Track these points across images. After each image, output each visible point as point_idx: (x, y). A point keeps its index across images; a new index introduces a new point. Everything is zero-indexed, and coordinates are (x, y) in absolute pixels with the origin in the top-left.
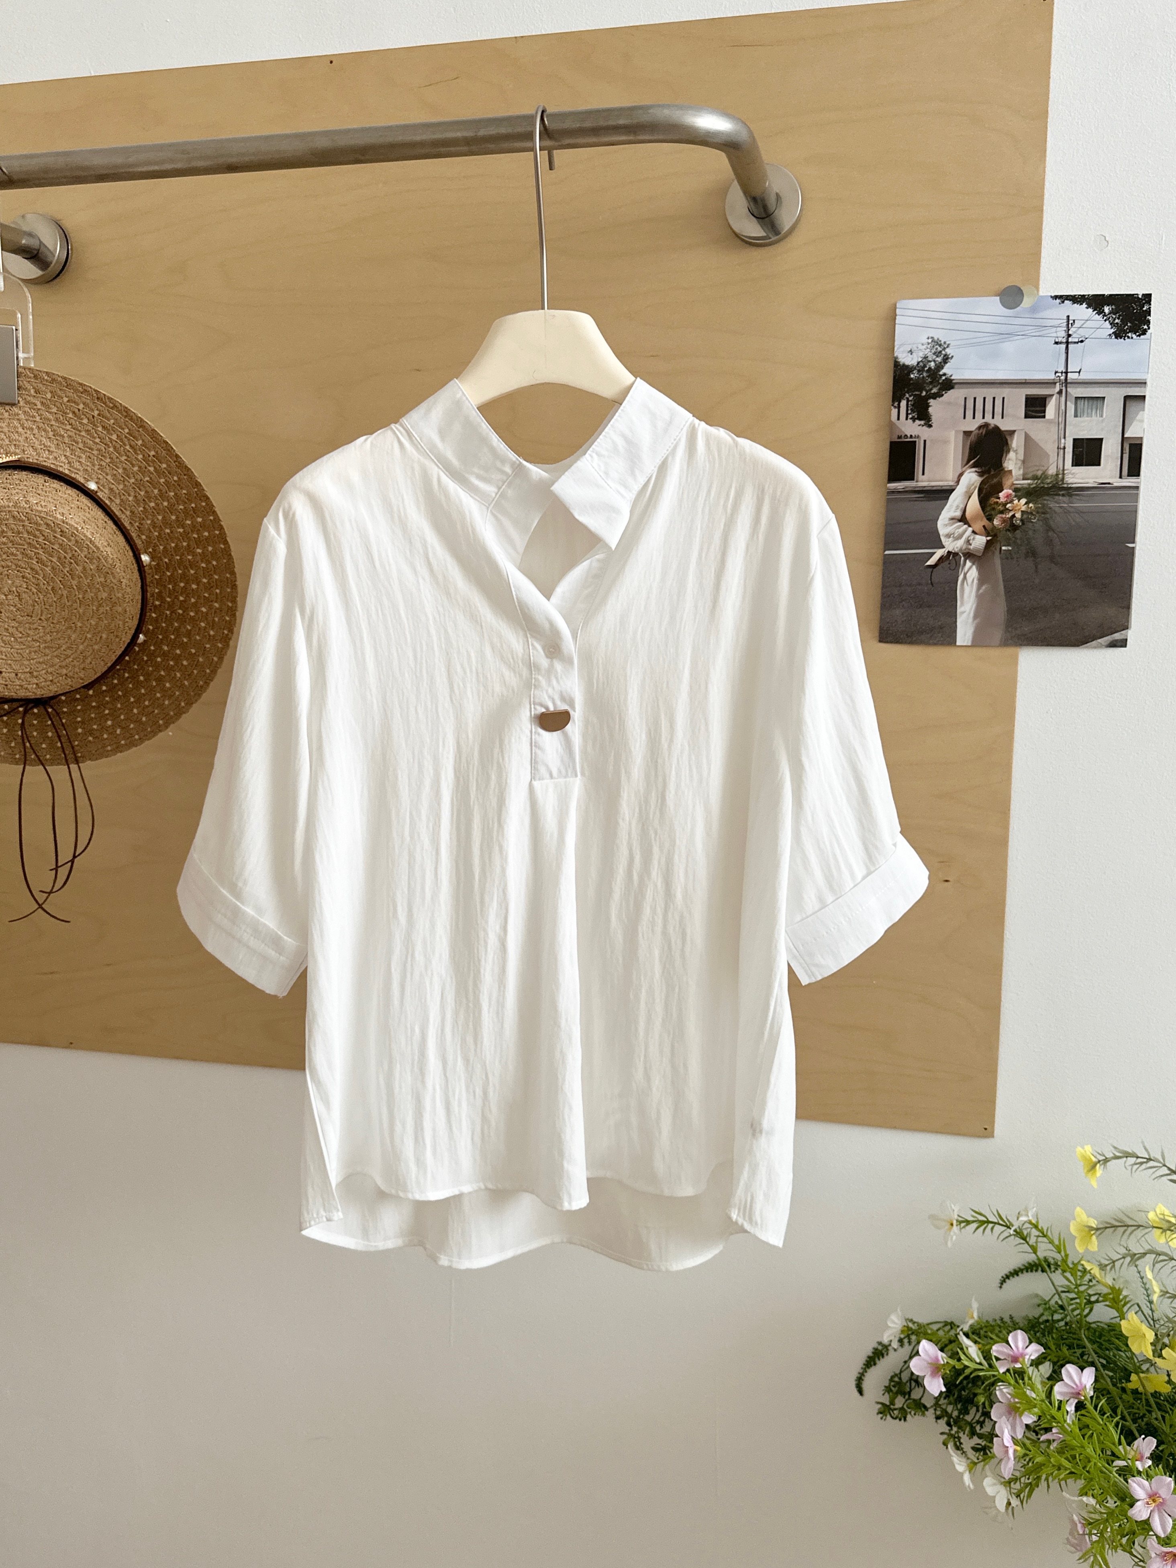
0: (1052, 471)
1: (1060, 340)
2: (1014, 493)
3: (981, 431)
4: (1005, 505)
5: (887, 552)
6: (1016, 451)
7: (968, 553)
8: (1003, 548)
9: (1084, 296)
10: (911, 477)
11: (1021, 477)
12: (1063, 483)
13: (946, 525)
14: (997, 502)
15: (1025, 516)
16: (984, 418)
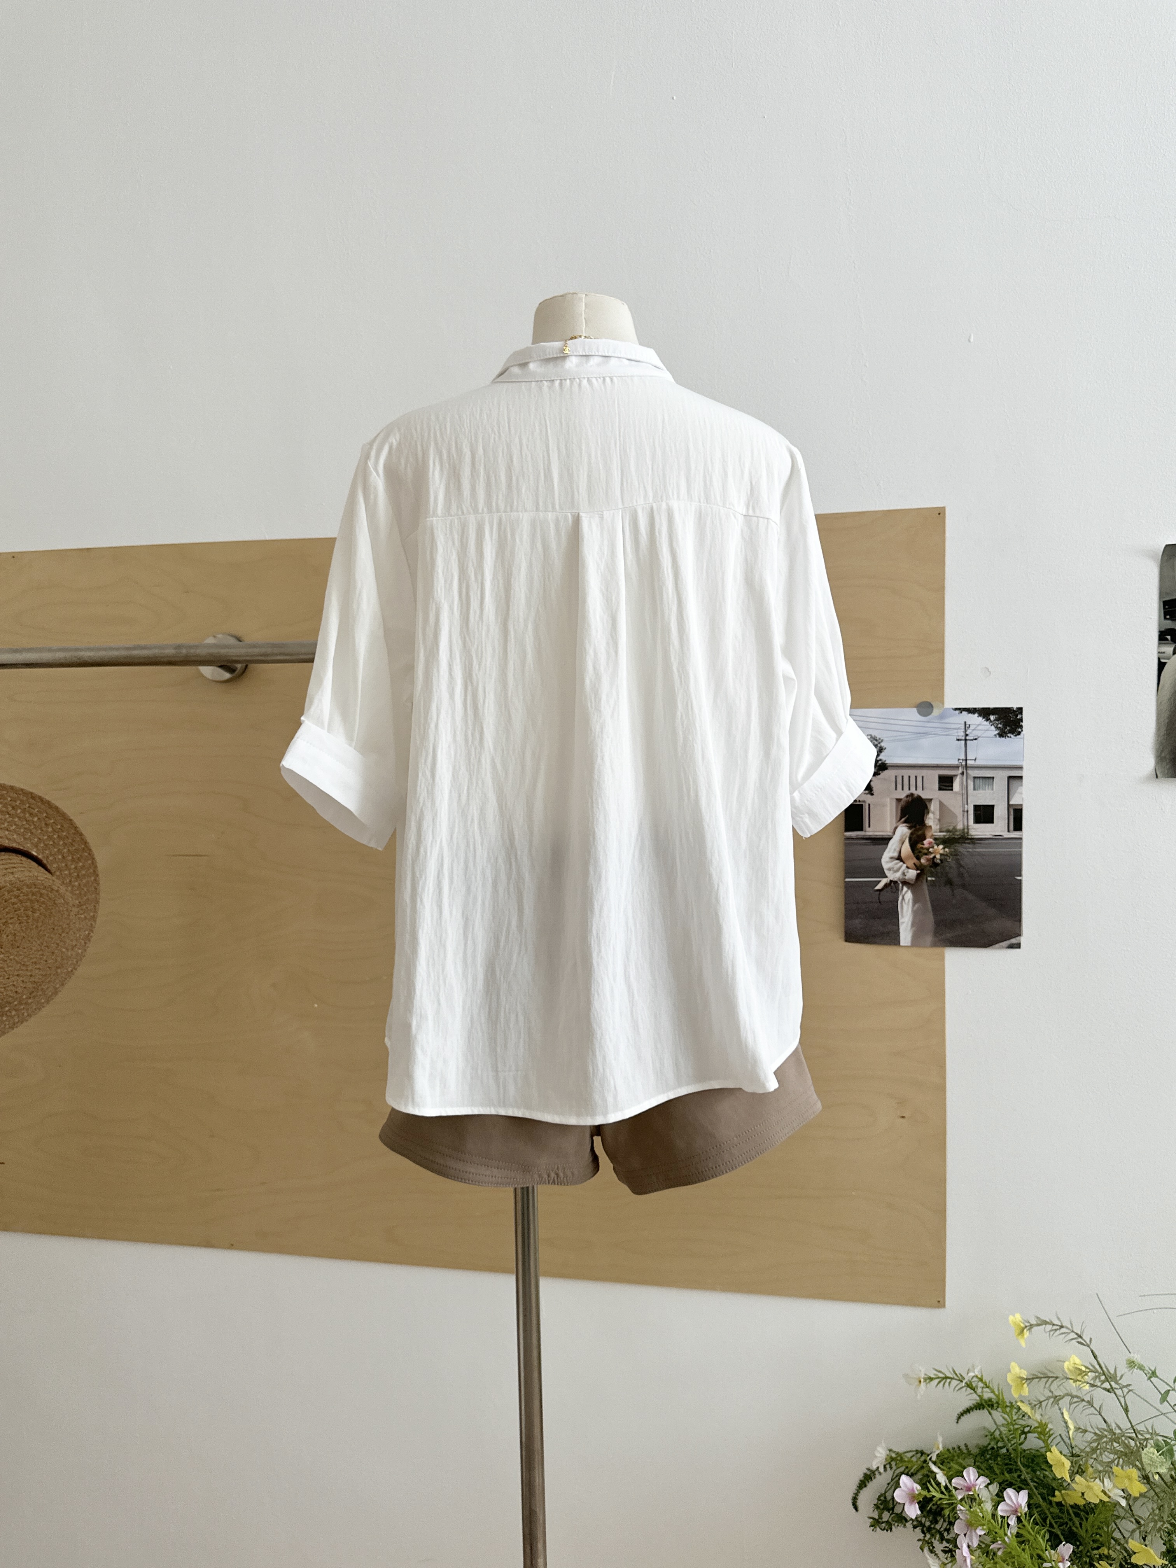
0: (960, 827)
1: (960, 738)
2: (934, 842)
3: (908, 798)
4: (928, 849)
5: (847, 880)
6: (933, 813)
7: (905, 882)
8: (929, 879)
9: (975, 709)
10: (861, 828)
11: (938, 831)
12: (968, 835)
13: (887, 862)
14: (922, 848)
15: (943, 857)
16: (909, 789)
